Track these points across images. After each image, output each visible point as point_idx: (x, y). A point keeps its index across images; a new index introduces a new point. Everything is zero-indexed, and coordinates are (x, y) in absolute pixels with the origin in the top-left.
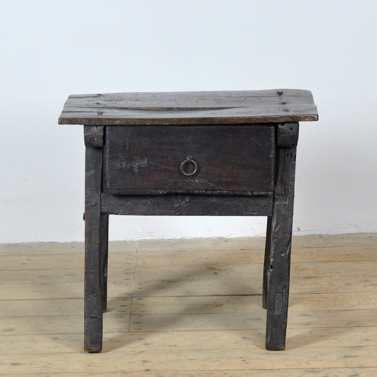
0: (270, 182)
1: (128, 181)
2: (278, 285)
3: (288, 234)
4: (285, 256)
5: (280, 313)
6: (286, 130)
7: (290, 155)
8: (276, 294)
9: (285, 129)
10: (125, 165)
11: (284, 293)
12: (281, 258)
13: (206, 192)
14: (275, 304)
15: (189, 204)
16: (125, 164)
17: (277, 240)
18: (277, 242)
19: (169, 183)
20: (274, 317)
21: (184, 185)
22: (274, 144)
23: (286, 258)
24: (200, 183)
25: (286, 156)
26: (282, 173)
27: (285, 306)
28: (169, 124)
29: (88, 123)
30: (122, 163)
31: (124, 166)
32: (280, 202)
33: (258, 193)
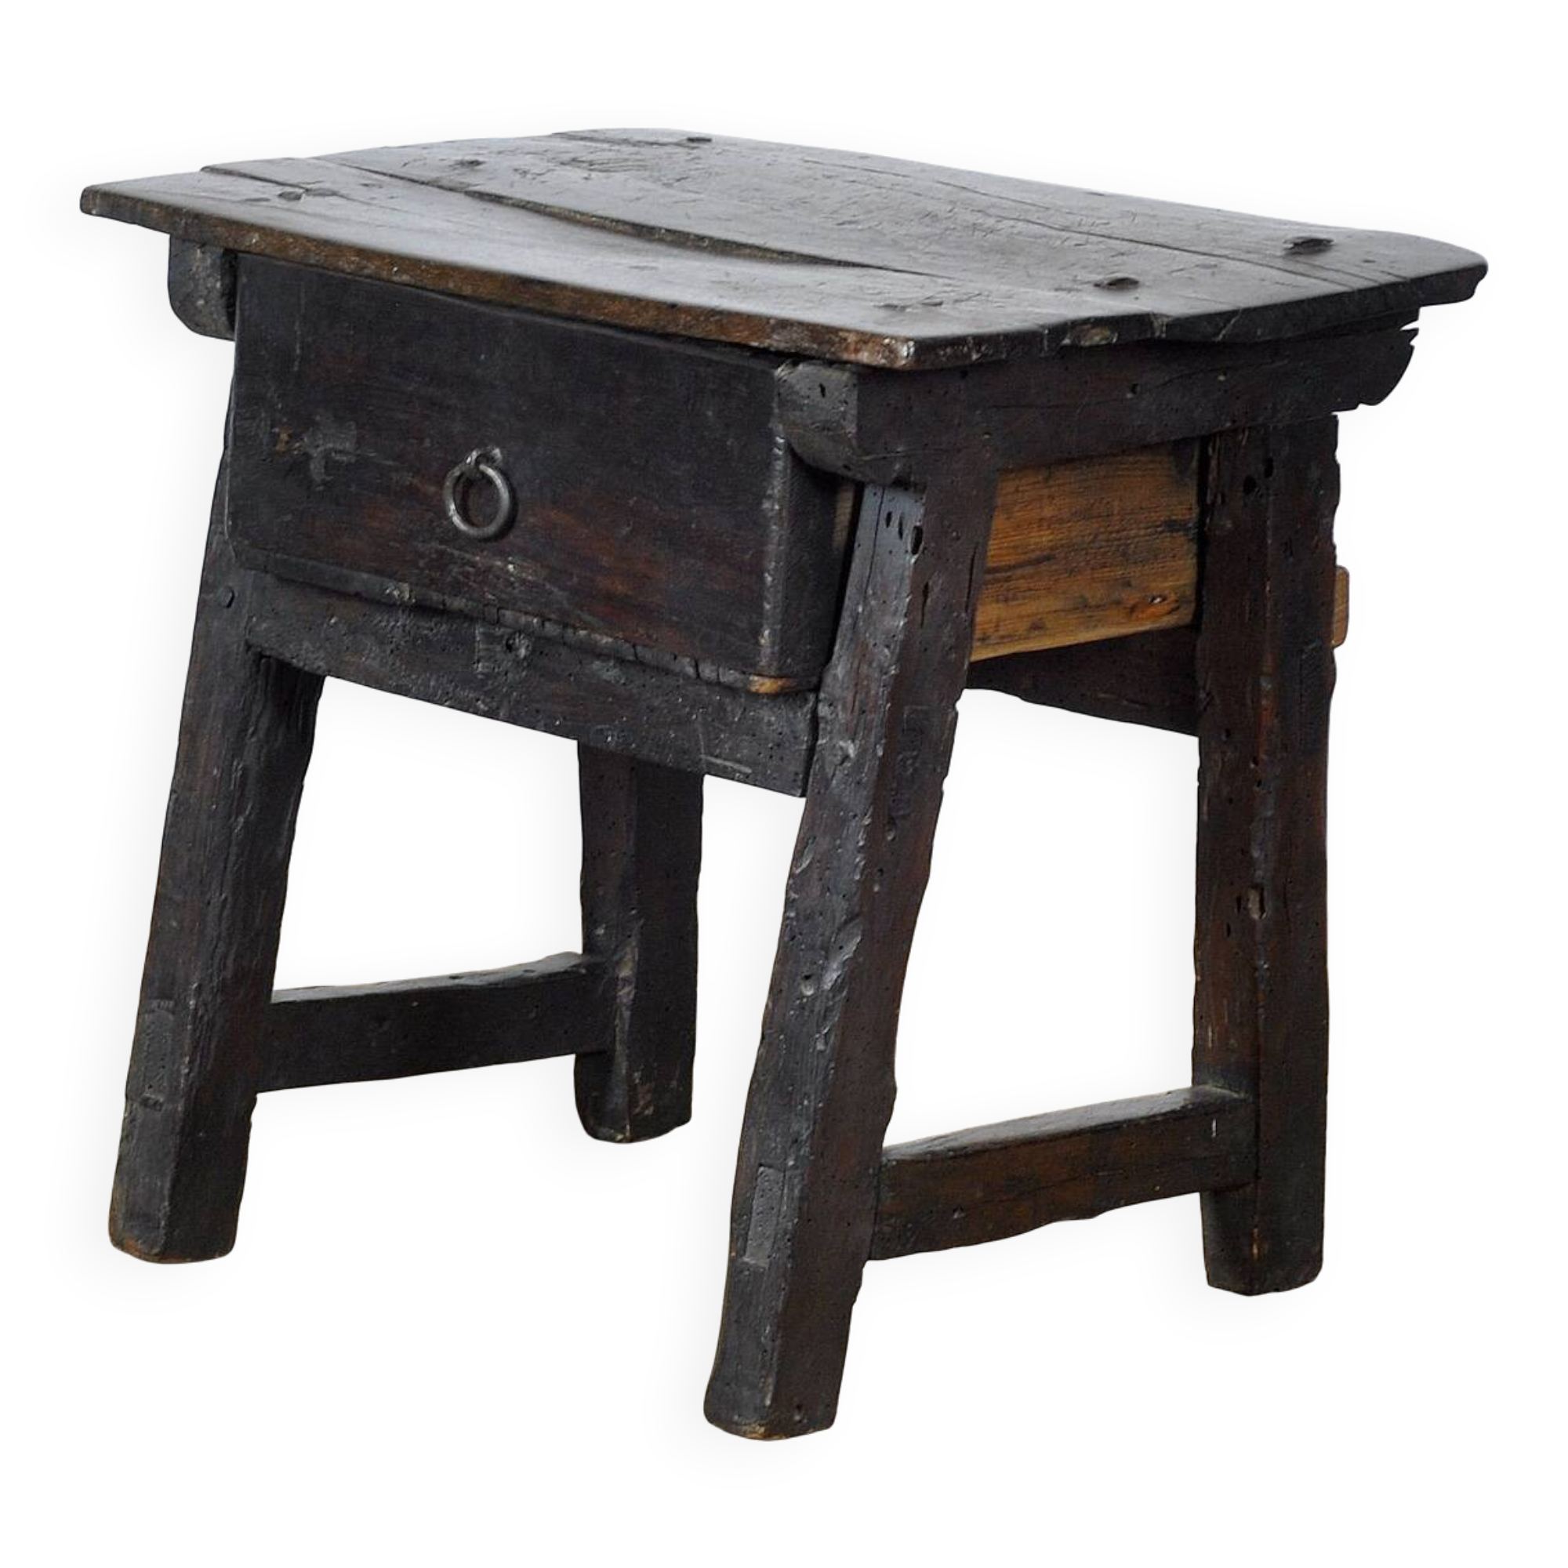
0: (756, 632)
1: (289, 517)
2: (773, 1129)
3: (841, 896)
4: (814, 998)
5: (764, 1263)
6: (802, 393)
7: (895, 522)
8: (762, 1169)
9: (798, 387)
10: (287, 443)
11: (788, 1174)
12: (798, 1002)
13: (543, 625)
14: (754, 1214)
15: (524, 674)
16: (284, 437)
17: (798, 914)
18: (795, 923)
19: (421, 556)
20: (741, 1276)
21: (467, 575)
22: (780, 453)
23: (816, 1009)
24: (524, 582)
25: (883, 522)
26: (858, 604)
27: (786, 1234)
28: (413, 282)
29: (167, 225)
30: (277, 430)
31: (280, 447)
32: (831, 739)
33: (714, 675)
